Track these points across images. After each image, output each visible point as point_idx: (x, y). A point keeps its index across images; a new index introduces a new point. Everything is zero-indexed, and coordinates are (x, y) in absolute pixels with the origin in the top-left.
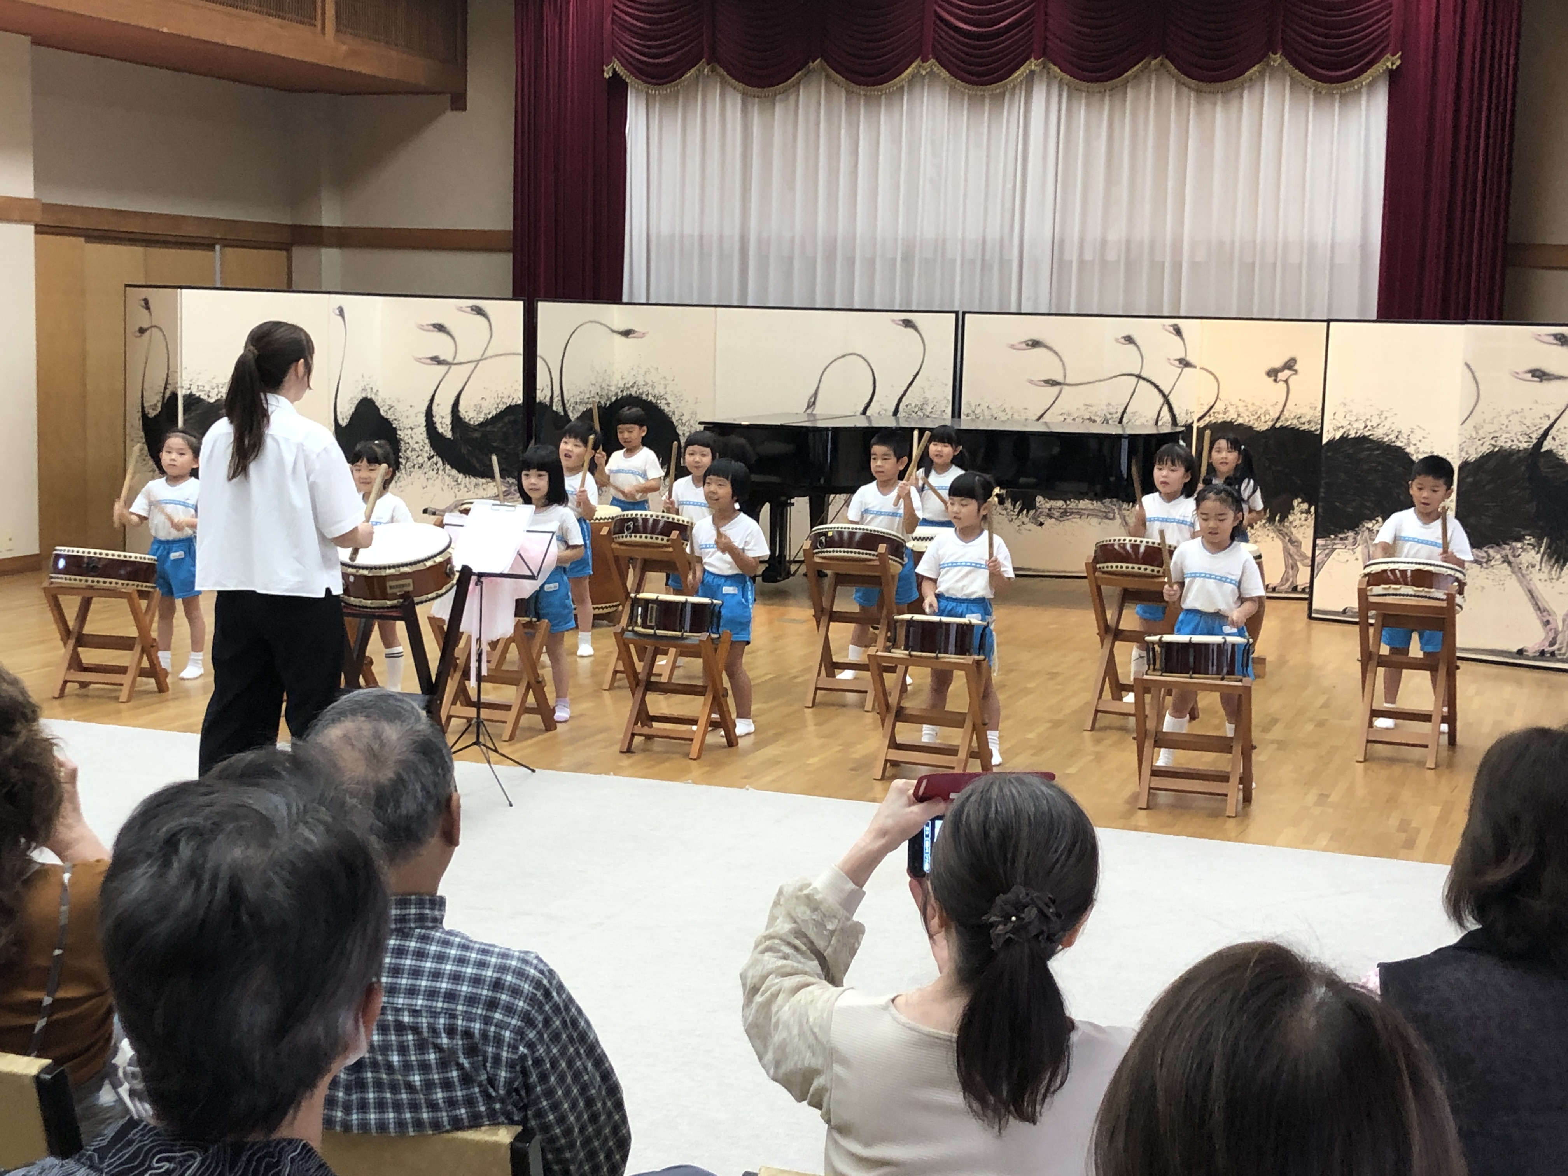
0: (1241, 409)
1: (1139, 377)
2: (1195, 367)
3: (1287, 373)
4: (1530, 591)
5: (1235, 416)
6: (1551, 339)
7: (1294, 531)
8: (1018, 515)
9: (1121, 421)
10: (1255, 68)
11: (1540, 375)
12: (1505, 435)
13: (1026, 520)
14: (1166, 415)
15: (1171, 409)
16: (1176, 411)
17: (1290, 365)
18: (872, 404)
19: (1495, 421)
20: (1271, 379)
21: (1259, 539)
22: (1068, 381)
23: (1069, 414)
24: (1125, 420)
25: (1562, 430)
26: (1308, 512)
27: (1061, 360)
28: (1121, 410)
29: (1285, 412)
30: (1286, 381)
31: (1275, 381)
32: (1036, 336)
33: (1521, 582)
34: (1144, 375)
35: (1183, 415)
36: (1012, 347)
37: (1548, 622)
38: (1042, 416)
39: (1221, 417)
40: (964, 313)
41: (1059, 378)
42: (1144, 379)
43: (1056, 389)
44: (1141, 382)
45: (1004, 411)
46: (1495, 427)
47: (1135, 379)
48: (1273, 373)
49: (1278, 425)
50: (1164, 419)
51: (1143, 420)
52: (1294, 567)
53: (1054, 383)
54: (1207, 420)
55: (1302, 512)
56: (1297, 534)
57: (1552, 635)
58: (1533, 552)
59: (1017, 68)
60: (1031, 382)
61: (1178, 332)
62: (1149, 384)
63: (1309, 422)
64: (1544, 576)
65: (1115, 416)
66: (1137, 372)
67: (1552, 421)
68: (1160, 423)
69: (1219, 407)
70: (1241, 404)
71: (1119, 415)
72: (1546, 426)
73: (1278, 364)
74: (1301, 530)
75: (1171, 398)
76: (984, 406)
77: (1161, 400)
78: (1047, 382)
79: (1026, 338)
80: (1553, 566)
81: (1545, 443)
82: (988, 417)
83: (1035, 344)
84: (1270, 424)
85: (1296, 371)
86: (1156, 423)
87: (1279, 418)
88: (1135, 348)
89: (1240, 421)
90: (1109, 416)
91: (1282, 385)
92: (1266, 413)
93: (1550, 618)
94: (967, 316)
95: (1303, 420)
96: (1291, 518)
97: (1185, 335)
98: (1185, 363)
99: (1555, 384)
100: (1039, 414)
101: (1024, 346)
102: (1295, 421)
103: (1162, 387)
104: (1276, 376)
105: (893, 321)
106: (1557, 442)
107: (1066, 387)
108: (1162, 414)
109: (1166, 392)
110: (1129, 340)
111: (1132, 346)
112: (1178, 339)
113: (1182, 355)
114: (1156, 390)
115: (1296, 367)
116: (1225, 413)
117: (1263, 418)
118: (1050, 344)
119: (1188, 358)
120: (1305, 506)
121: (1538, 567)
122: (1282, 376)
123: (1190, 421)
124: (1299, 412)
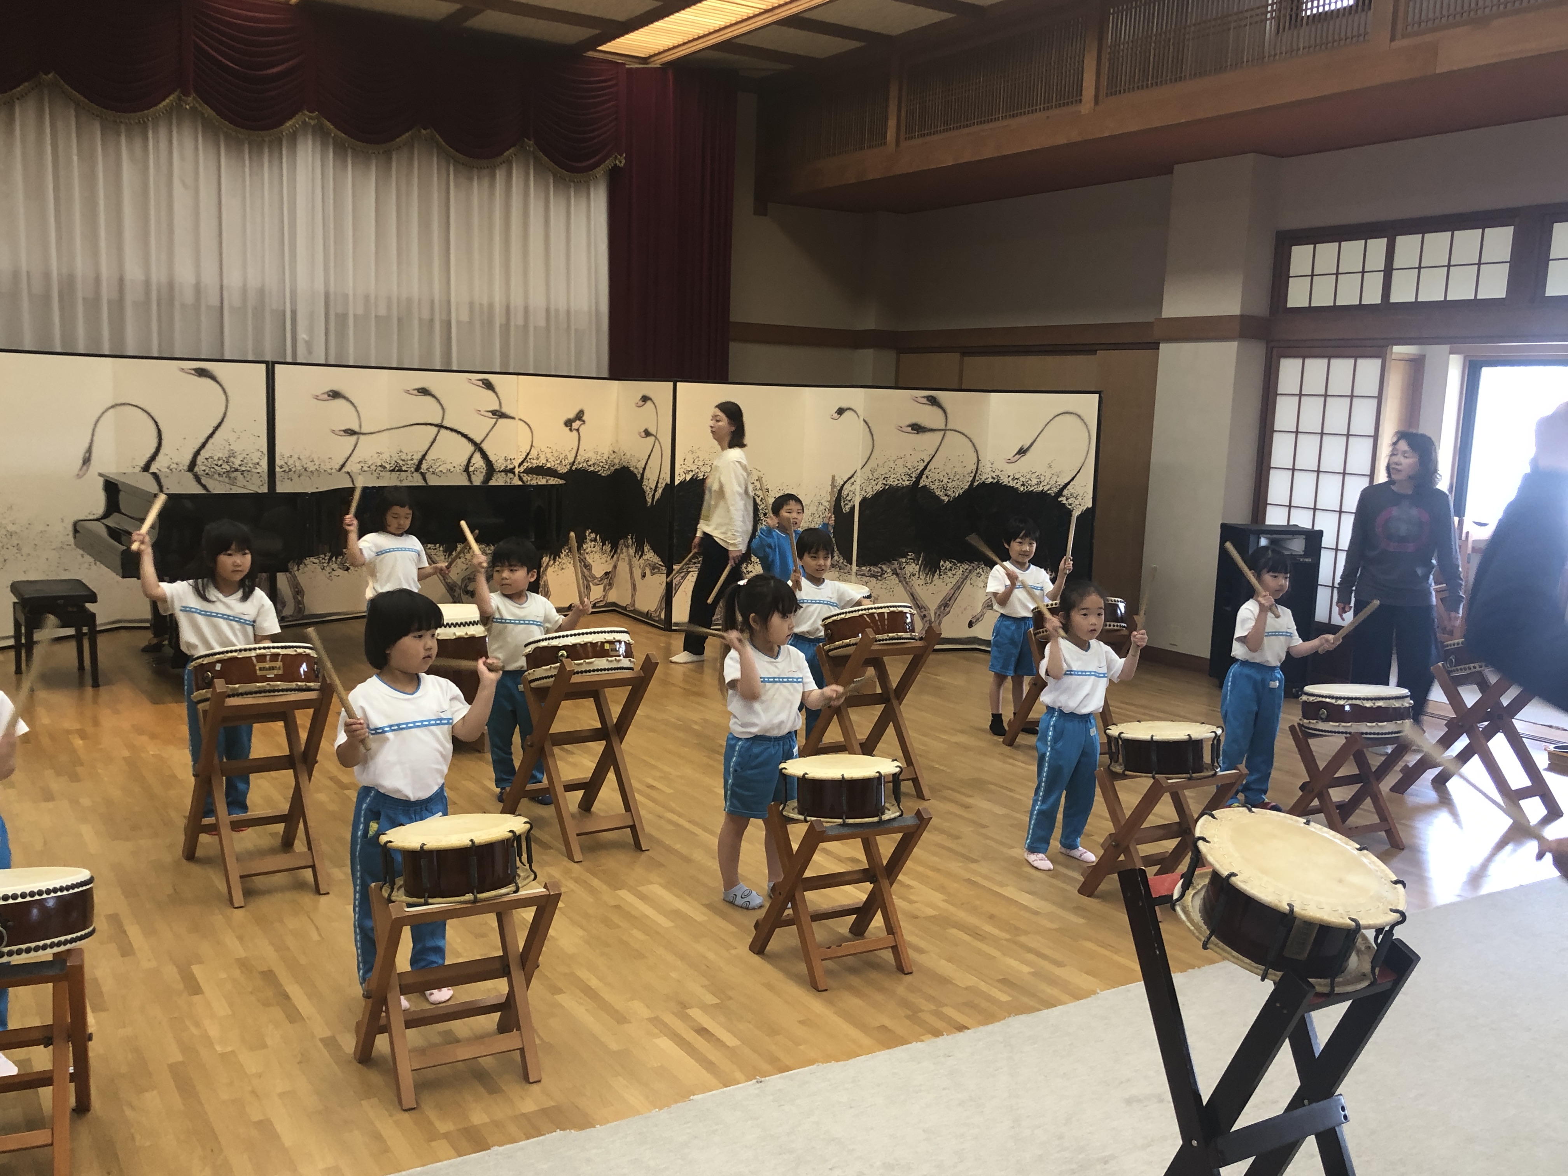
0: (549, 456)
1: (440, 426)
2: (513, 418)
3: (578, 423)
4: (912, 595)
5: (545, 462)
6: (925, 401)
7: (587, 556)
8: (328, 563)
9: (418, 468)
10: (511, 151)
11: (917, 428)
12: (893, 476)
13: (335, 566)
14: (478, 460)
15: (484, 456)
16: (492, 458)
17: (580, 416)
18: (160, 458)
19: (886, 465)
20: (568, 429)
21: (564, 566)
22: (364, 430)
23: (365, 462)
24: (424, 466)
25: (933, 470)
26: (595, 540)
27: (357, 411)
28: (419, 456)
29: (578, 457)
30: (578, 430)
31: (571, 430)
32: (336, 388)
33: (905, 588)
34: (445, 424)
35: (501, 461)
36: (317, 398)
37: (925, 616)
38: (343, 466)
39: (535, 463)
40: (274, 363)
41: (357, 429)
42: (447, 428)
43: (354, 438)
44: (443, 431)
45: (313, 461)
46: (885, 470)
47: (435, 429)
48: (568, 423)
49: (574, 468)
50: (476, 466)
51: (449, 467)
52: (588, 587)
53: (351, 432)
54: (526, 465)
55: (591, 541)
56: (589, 559)
57: (927, 625)
58: (913, 565)
59: (290, 119)
60: (333, 431)
61: (489, 386)
62: (454, 434)
63: (594, 464)
64: (921, 582)
65: (409, 462)
66: (438, 422)
67: (926, 463)
68: (471, 469)
69: (534, 453)
70: (549, 450)
71: (416, 462)
72: (921, 468)
73: (572, 416)
74: (591, 555)
75: (484, 446)
76: (295, 457)
77: (470, 448)
78: (345, 431)
79: (328, 389)
80: (927, 574)
81: (922, 481)
82: (299, 468)
83: (335, 395)
84: (568, 467)
85: (584, 421)
86: (466, 469)
87: (574, 462)
88: (433, 399)
89: (549, 465)
90: (401, 463)
91: (575, 432)
92: (566, 457)
93: (926, 613)
94: (277, 366)
95: (589, 463)
96: (585, 546)
97: (497, 389)
98: (499, 414)
99: (927, 436)
100: (341, 463)
101: (326, 396)
102: (585, 464)
103: (471, 436)
104: (571, 426)
105: (182, 370)
106: (930, 480)
107: (362, 437)
108: (473, 461)
109: (478, 440)
110: (424, 392)
111: (428, 398)
112: (490, 392)
113: (497, 407)
114: (464, 440)
115: (584, 418)
116: (538, 459)
117: (563, 463)
118: (347, 395)
119: (505, 410)
120: (593, 535)
121: (917, 576)
122: (575, 425)
123: (512, 466)
124: (587, 456)
